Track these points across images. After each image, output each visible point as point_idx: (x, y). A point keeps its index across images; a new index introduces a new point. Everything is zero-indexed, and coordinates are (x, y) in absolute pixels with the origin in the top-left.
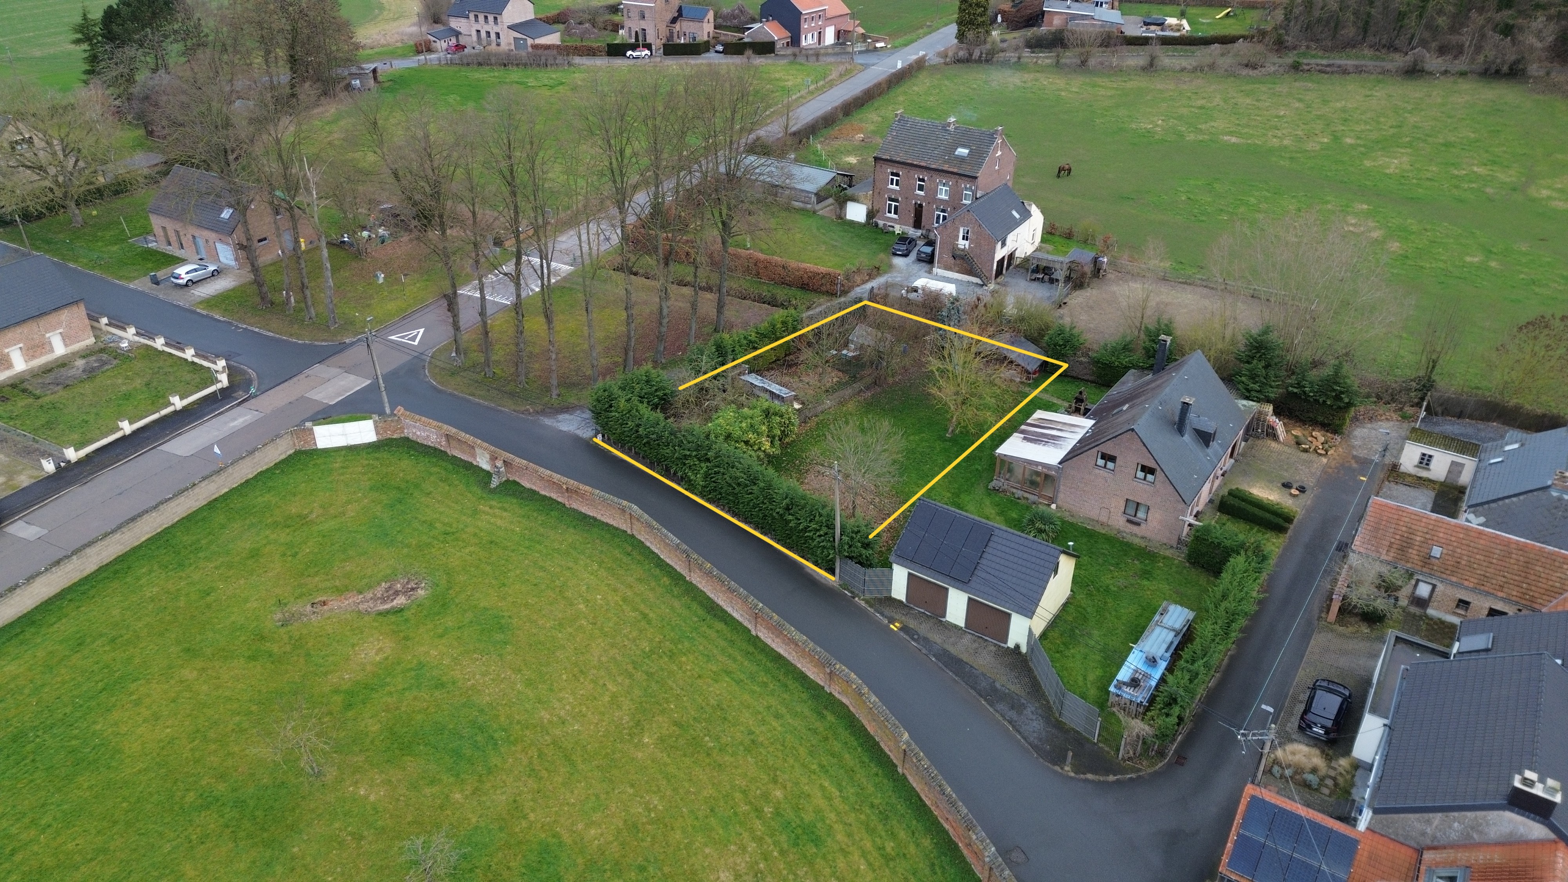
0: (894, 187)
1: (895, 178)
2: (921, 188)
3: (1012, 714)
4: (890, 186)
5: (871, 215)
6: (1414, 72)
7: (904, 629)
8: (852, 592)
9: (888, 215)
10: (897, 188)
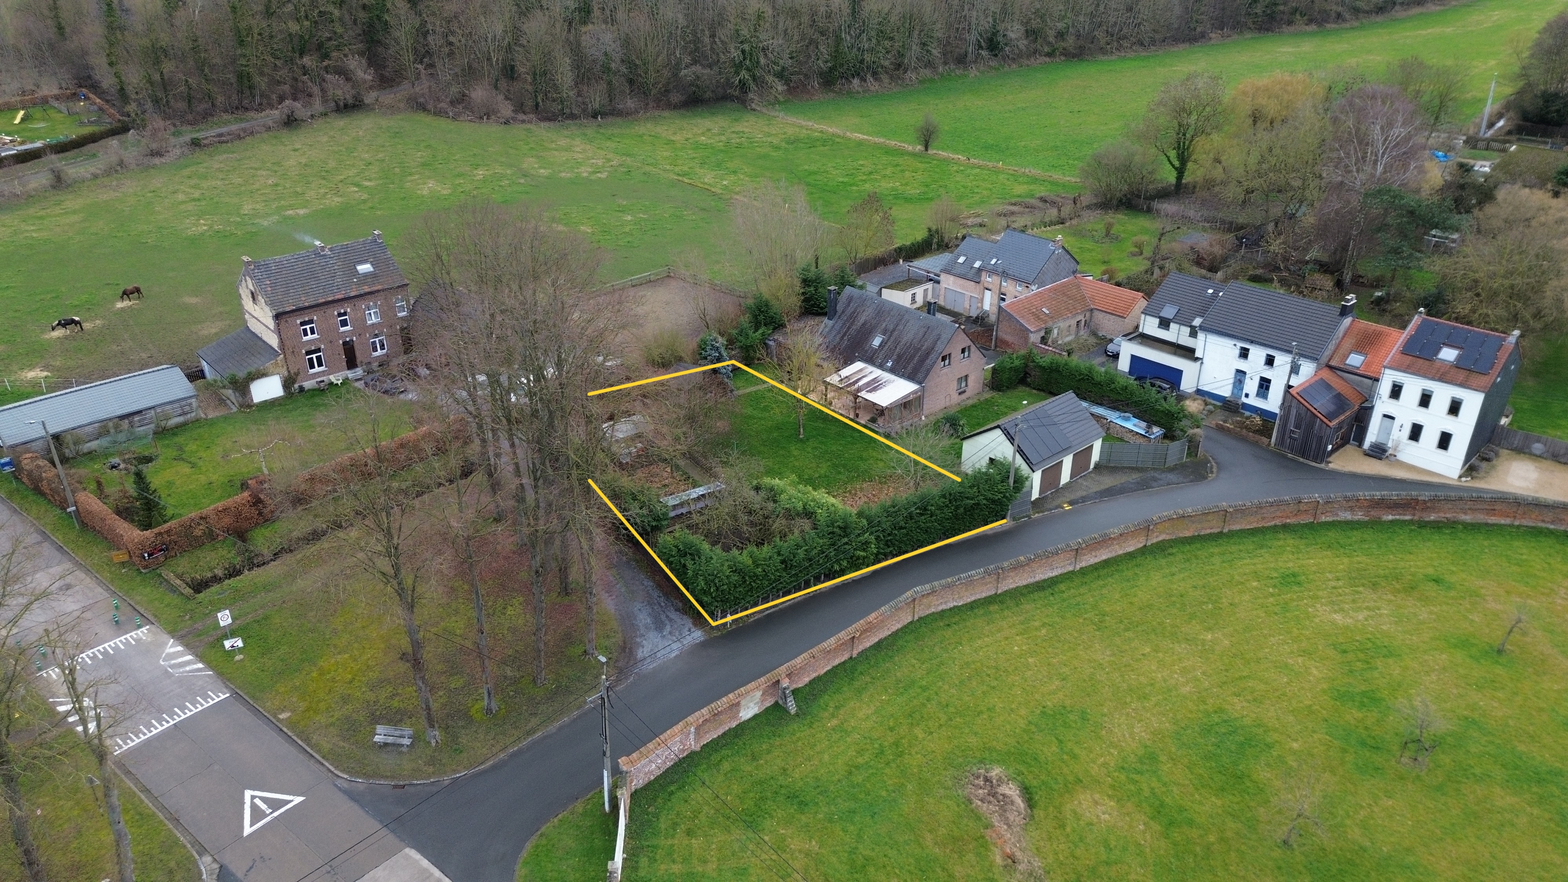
0: (310, 337)
1: (308, 327)
2: (344, 323)
3: (1161, 482)
4: (305, 338)
5: (287, 384)
6: (291, 122)
7: (1071, 503)
8: (1024, 517)
9: (312, 371)
10: (315, 336)
